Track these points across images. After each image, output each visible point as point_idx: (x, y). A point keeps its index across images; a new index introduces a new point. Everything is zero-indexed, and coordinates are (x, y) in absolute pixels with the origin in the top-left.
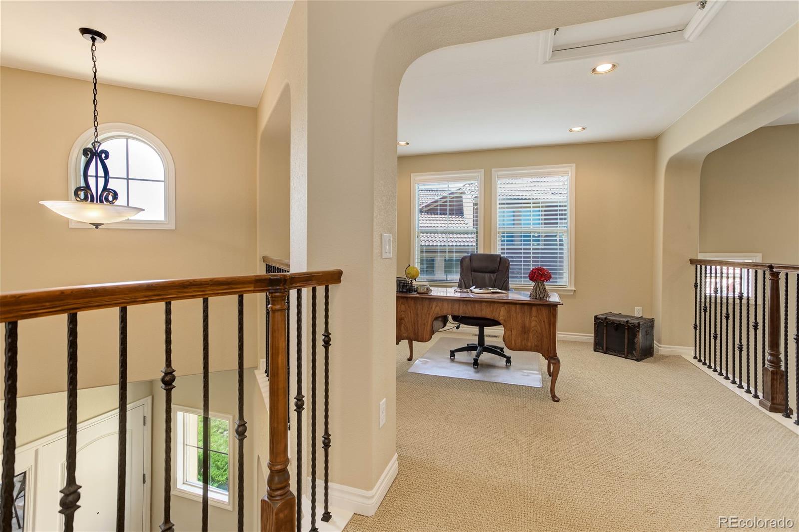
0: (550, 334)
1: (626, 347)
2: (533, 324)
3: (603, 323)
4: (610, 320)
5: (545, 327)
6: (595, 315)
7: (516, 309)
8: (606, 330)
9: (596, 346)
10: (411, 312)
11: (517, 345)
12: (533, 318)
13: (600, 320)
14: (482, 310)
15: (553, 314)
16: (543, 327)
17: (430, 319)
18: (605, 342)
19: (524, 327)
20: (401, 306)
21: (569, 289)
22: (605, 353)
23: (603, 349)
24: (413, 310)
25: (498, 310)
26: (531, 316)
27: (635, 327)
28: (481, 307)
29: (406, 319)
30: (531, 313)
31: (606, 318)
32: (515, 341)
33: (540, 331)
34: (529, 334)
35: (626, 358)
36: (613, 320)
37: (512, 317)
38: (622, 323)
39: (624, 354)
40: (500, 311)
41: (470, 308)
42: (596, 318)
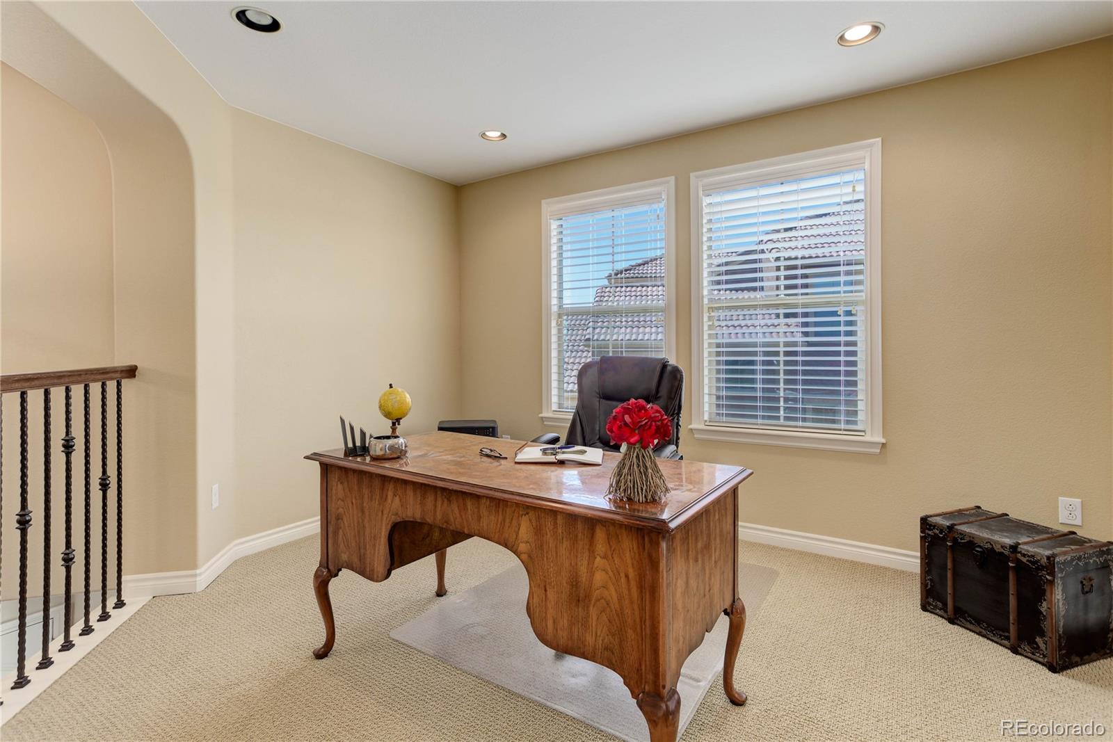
0: (642, 620)
1: (1011, 621)
2: (599, 577)
3: (944, 539)
4: (963, 534)
5: (630, 594)
6: (923, 514)
7: (555, 524)
8: (954, 560)
9: (927, 598)
10: (352, 503)
11: (560, 633)
12: (598, 559)
13: (938, 532)
14: (479, 518)
15: (650, 556)
16: (625, 592)
17: (384, 525)
18: (950, 590)
19: (574, 583)
20: (337, 485)
21: (868, 438)
22: (952, 621)
23: (945, 608)
24: (355, 498)
25: (514, 522)
26: (592, 552)
27: (1041, 568)
28: (478, 508)
29: (345, 519)
30: (592, 542)
31: (951, 528)
32: (554, 622)
33: (617, 606)
34: (588, 607)
35: (1015, 650)
36: (972, 536)
37: (545, 547)
38: (998, 548)
39: (1008, 638)
40: (519, 525)
41: (455, 507)
42: (925, 522)
